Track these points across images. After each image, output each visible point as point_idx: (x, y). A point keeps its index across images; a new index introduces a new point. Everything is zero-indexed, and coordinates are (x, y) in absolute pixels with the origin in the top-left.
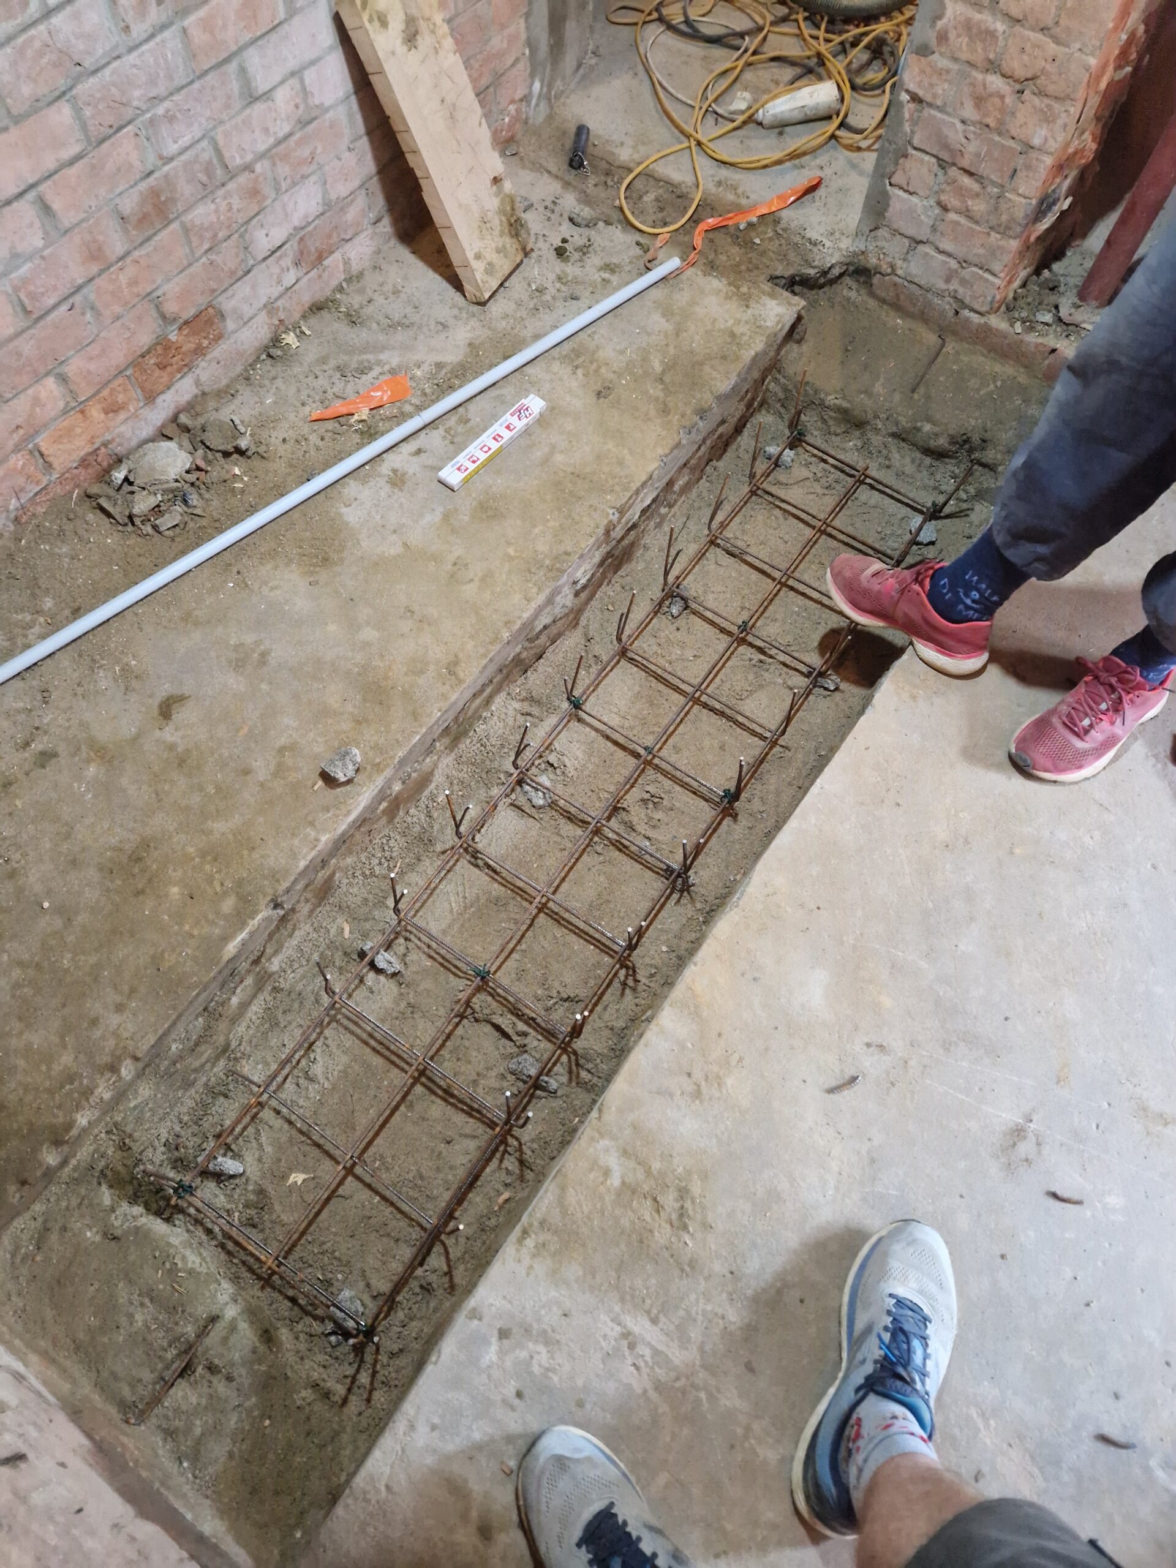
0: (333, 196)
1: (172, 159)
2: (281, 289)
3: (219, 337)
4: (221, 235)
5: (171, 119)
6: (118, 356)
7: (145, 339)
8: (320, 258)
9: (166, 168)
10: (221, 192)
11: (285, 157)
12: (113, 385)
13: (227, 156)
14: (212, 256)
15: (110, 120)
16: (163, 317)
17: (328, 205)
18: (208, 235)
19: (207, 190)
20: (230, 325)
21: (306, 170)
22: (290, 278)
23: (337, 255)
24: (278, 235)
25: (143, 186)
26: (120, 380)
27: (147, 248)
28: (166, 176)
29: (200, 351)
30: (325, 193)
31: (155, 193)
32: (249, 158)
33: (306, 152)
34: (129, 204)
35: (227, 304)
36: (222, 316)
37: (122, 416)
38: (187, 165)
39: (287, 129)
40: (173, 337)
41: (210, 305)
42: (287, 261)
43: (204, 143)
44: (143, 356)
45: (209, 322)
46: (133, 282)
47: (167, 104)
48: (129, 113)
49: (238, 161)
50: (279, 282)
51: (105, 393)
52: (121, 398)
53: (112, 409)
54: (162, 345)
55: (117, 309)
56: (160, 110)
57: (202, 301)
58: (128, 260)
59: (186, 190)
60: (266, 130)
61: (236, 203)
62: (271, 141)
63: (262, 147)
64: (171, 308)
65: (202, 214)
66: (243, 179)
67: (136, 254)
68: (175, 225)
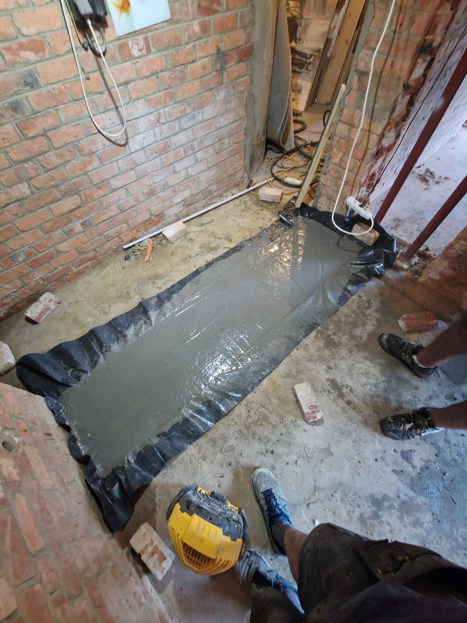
0: (193, 193)
1: (156, 183)
2: (179, 211)
3: (164, 219)
4: (166, 199)
5: (156, 175)
6: (140, 221)
7: (147, 218)
8: (190, 205)
9: (155, 185)
10: (167, 190)
11: (182, 185)
12: (139, 226)
13: (169, 183)
14: (163, 203)
15: (143, 174)
16: (151, 214)
17: (192, 195)
18: (163, 199)
19: (164, 190)
20: (166, 217)
21: (187, 188)
22: (181, 209)
23: (193, 206)
24: (179, 200)
25: (149, 188)
26: (140, 226)
27: (149, 200)
28: (155, 186)
29: (159, 222)
30: (191, 192)
31: (152, 189)
32: (174, 184)
33: (187, 184)
34: (146, 191)
35: (166, 213)
36: (165, 215)
37: (140, 233)
38: (159, 185)
39: (183, 179)
40: (153, 218)
41: (162, 212)
42: (181, 205)
43: (164, 181)
44: (146, 221)
45: (162, 216)
46: (145, 206)
47: (156, 172)
48: (147, 173)
49: (171, 185)
50: (179, 209)
51: (137, 228)
52: (140, 229)
53: (138, 231)
54: (150, 219)
55: (141, 211)
56: (154, 173)
57: (160, 211)
58: (144, 202)
59: (159, 189)
60: (178, 179)
61: (170, 193)
62: (179, 181)
63: (177, 182)
64: (153, 212)
65: (162, 194)
66: (172, 188)
67: (146, 201)
68: (156, 196)
